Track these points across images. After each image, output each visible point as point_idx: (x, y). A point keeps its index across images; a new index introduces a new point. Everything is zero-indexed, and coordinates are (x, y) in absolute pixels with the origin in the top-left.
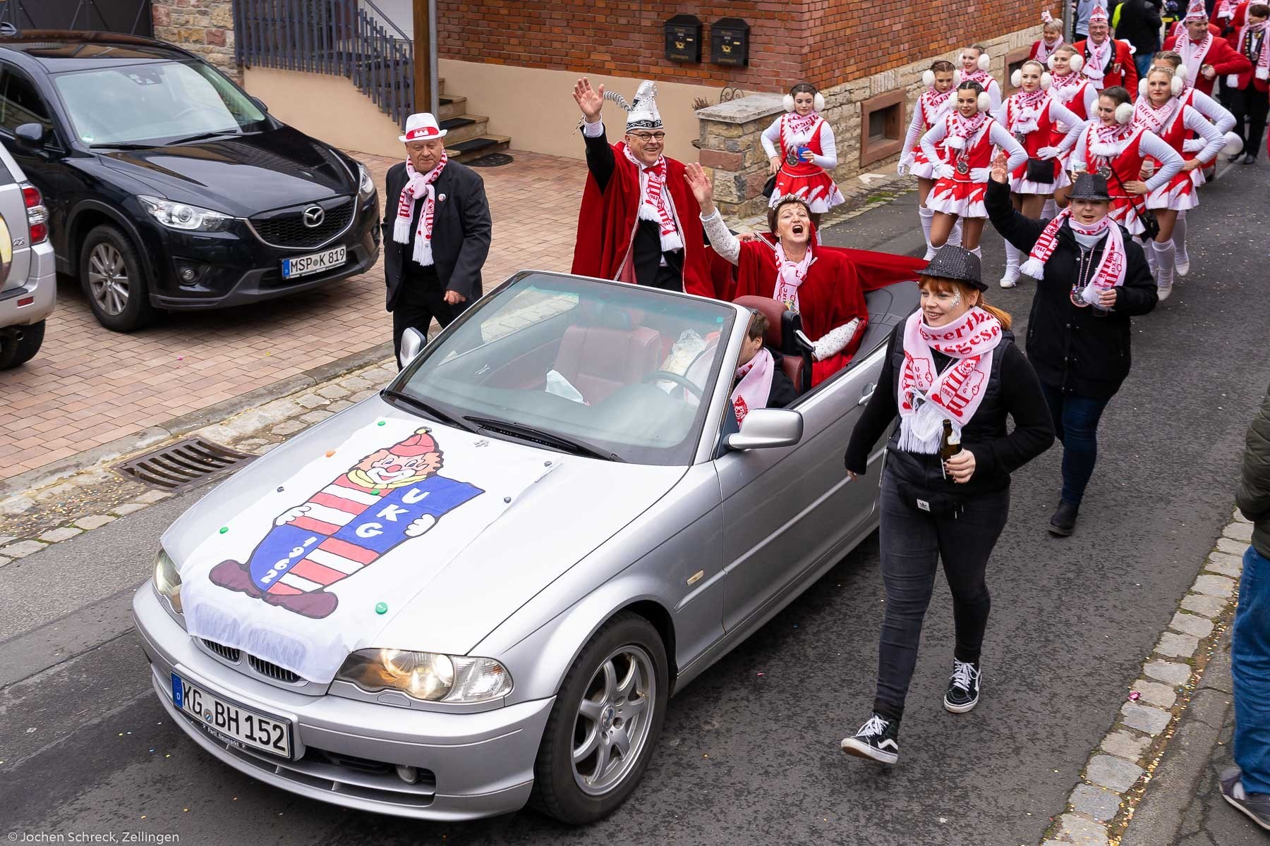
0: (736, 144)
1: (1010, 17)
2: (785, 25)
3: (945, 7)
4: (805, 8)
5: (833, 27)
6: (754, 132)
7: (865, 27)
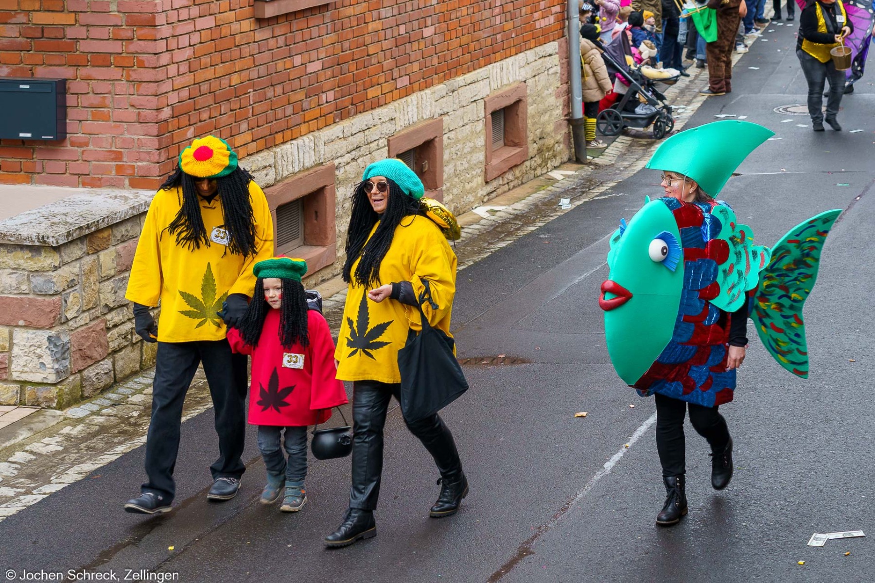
0: (49, 281)
1: (489, 40)
2: (128, 75)
3: (389, 32)
4: (161, 46)
5: (209, 74)
6: (80, 258)
7: (262, 69)
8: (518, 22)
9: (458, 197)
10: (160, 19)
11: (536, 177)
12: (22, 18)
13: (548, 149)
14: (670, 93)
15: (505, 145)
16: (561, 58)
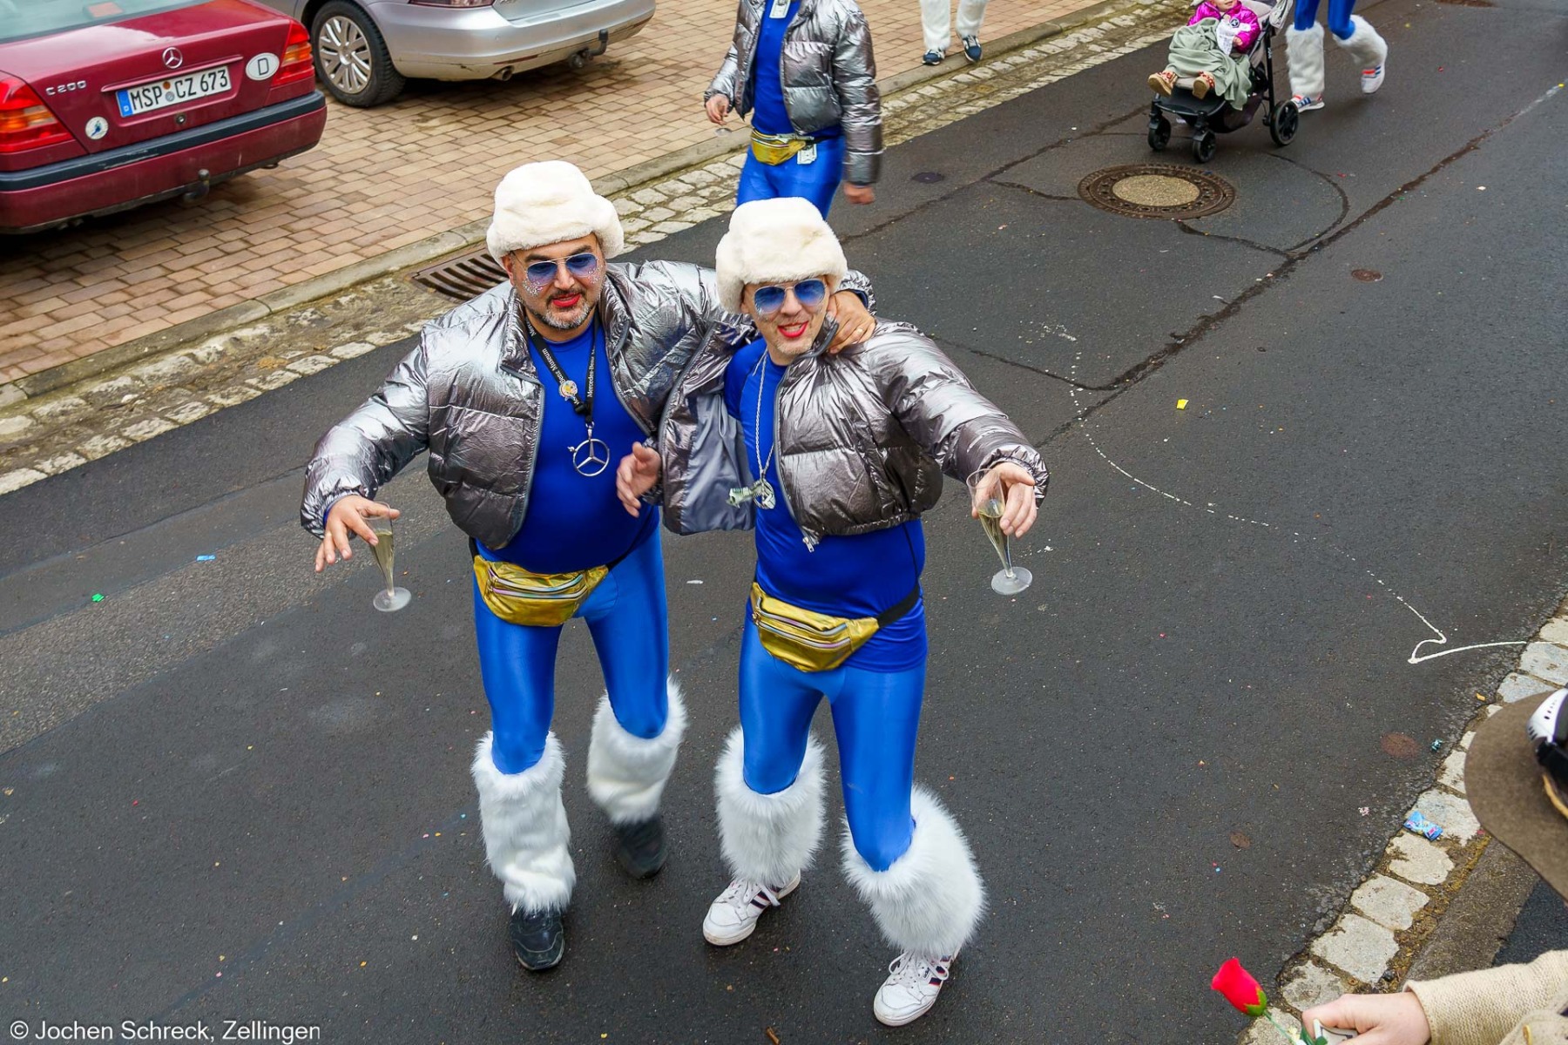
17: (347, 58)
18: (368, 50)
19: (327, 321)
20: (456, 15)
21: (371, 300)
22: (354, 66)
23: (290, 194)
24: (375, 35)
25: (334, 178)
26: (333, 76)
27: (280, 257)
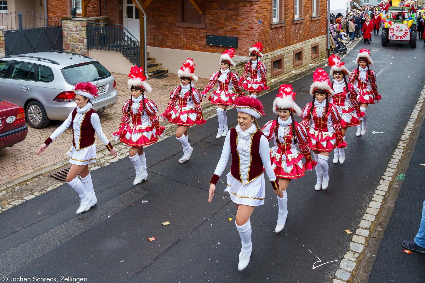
1: (312, 34)
2: (248, 37)
4: (254, 32)
5: (262, 37)
7: (271, 37)
8: (318, 31)
9: (306, 62)
10: (254, 27)
11: (321, 60)
12: (231, 26)
13: (323, 55)
14: (347, 46)
15: (315, 53)
16: (326, 38)
17: (35, 116)
18: (41, 113)
19: (23, 189)
20: (65, 104)
21: (36, 182)
22: (37, 118)
23: (16, 153)
24: (43, 110)
25: (29, 148)
26: (31, 120)
27: (11, 171)
